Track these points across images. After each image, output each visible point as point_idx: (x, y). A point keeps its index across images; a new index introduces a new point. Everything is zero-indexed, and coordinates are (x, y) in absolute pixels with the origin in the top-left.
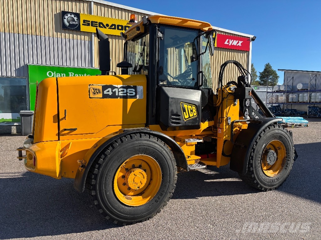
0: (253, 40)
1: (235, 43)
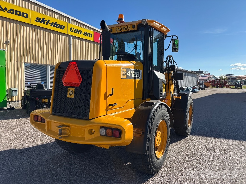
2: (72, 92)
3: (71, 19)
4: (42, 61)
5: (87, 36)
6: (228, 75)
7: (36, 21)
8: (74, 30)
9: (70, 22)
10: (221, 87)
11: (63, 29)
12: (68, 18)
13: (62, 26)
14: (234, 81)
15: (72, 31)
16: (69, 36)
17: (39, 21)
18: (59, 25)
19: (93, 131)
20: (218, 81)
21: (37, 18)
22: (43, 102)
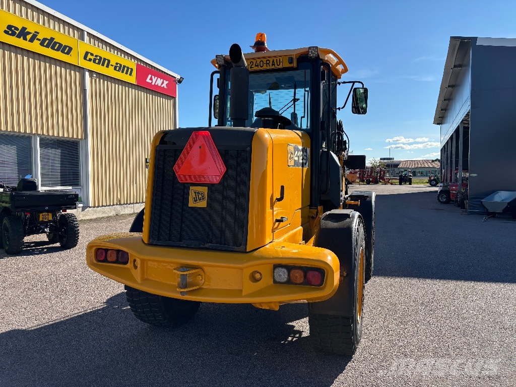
0: (180, 82)
1: (159, 82)
2: (200, 196)
3: (86, 33)
4: (21, 128)
5: (123, 72)
6: (384, 159)
7: (6, 32)
8: (92, 58)
9: (83, 39)
10: (376, 182)
11: (68, 53)
12: (78, 29)
13: (66, 47)
14: (397, 171)
15: (88, 59)
16: (81, 70)
17: (13, 34)
18: (59, 43)
19: (258, 276)
20: (370, 170)
21: (10, 27)
22: (41, 219)
